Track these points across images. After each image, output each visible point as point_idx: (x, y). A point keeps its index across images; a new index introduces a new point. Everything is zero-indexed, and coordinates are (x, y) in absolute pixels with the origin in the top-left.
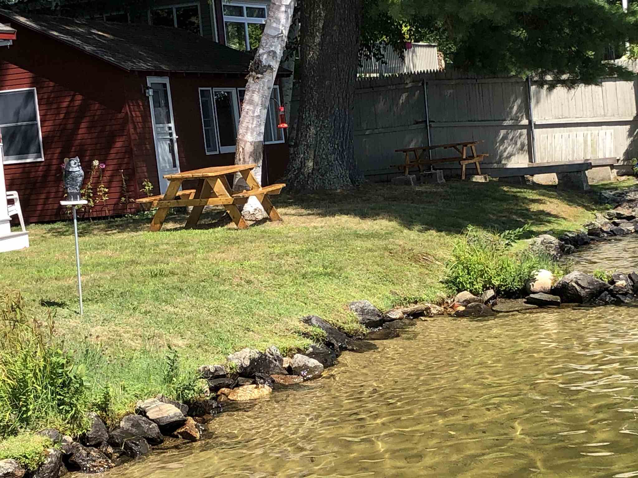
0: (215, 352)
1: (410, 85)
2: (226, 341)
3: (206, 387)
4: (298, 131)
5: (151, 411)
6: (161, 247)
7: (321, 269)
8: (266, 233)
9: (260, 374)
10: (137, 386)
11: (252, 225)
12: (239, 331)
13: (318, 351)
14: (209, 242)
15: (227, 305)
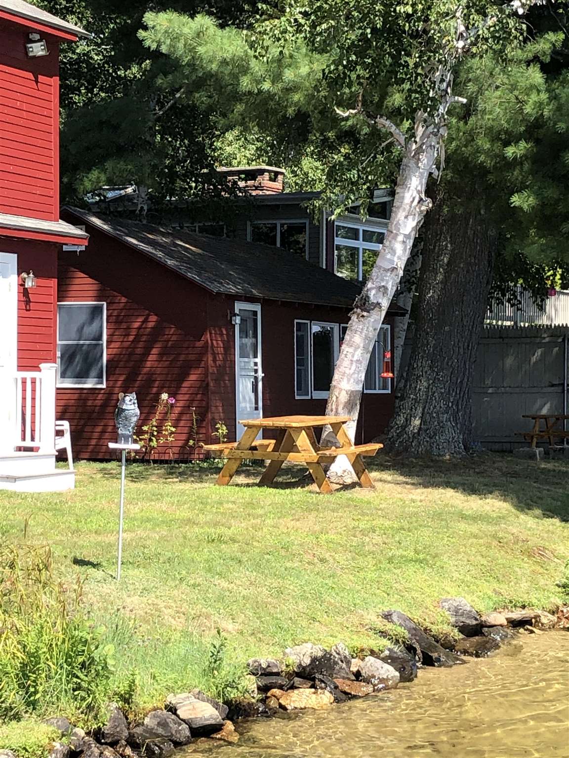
0: (271, 642)
1: (547, 340)
2: (285, 630)
3: (253, 687)
4: (406, 381)
5: (184, 708)
6: (225, 506)
7: (412, 554)
8: (352, 501)
9: (321, 677)
10: (170, 677)
11: (338, 490)
12: (302, 620)
13: (395, 655)
14: (283, 505)
15: (292, 586)
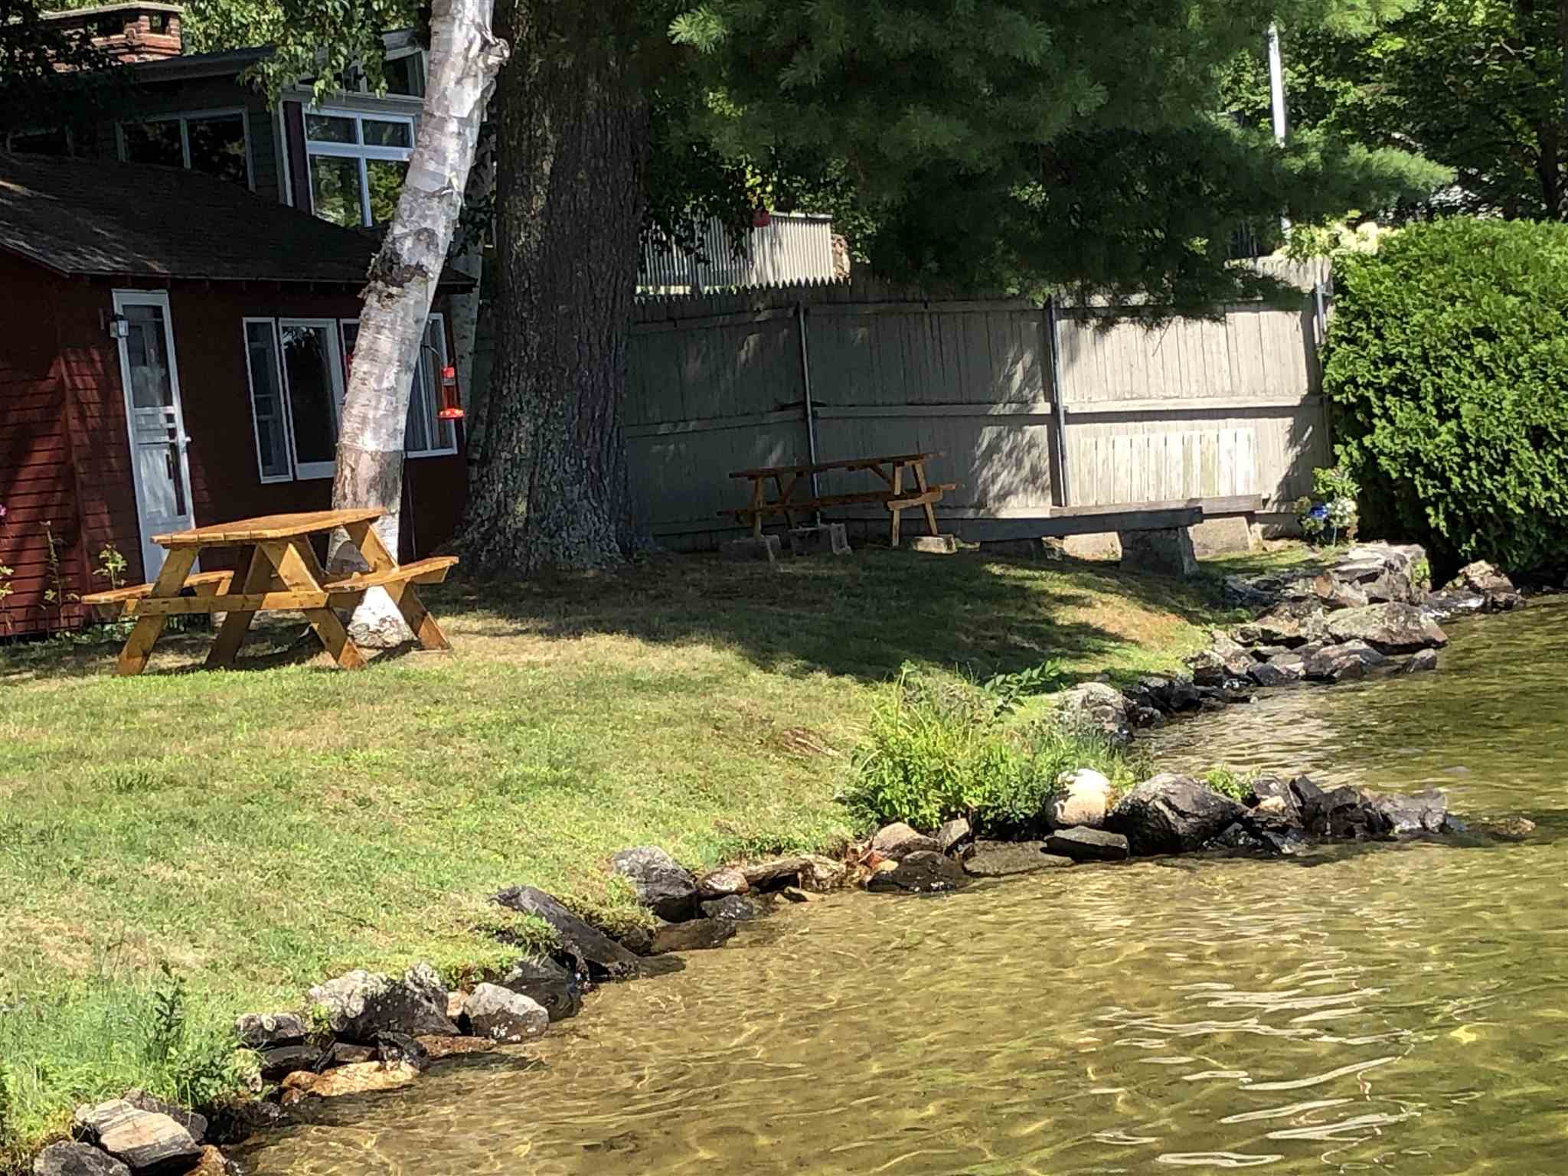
0: (278, 979)
1: (765, 315)
2: (304, 951)
3: (252, 1069)
4: (489, 425)
5: (113, 1131)
6: (144, 715)
7: (545, 769)
8: (409, 679)
9: (389, 1035)
10: (77, 1070)
11: (375, 660)
12: (337, 928)
13: (535, 976)
14: (265, 702)
15: (308, 860)
